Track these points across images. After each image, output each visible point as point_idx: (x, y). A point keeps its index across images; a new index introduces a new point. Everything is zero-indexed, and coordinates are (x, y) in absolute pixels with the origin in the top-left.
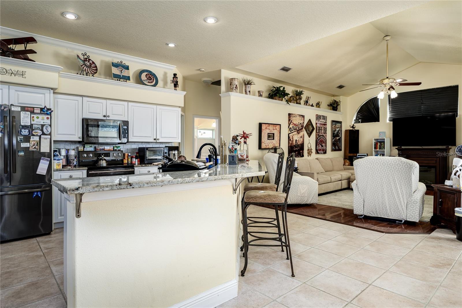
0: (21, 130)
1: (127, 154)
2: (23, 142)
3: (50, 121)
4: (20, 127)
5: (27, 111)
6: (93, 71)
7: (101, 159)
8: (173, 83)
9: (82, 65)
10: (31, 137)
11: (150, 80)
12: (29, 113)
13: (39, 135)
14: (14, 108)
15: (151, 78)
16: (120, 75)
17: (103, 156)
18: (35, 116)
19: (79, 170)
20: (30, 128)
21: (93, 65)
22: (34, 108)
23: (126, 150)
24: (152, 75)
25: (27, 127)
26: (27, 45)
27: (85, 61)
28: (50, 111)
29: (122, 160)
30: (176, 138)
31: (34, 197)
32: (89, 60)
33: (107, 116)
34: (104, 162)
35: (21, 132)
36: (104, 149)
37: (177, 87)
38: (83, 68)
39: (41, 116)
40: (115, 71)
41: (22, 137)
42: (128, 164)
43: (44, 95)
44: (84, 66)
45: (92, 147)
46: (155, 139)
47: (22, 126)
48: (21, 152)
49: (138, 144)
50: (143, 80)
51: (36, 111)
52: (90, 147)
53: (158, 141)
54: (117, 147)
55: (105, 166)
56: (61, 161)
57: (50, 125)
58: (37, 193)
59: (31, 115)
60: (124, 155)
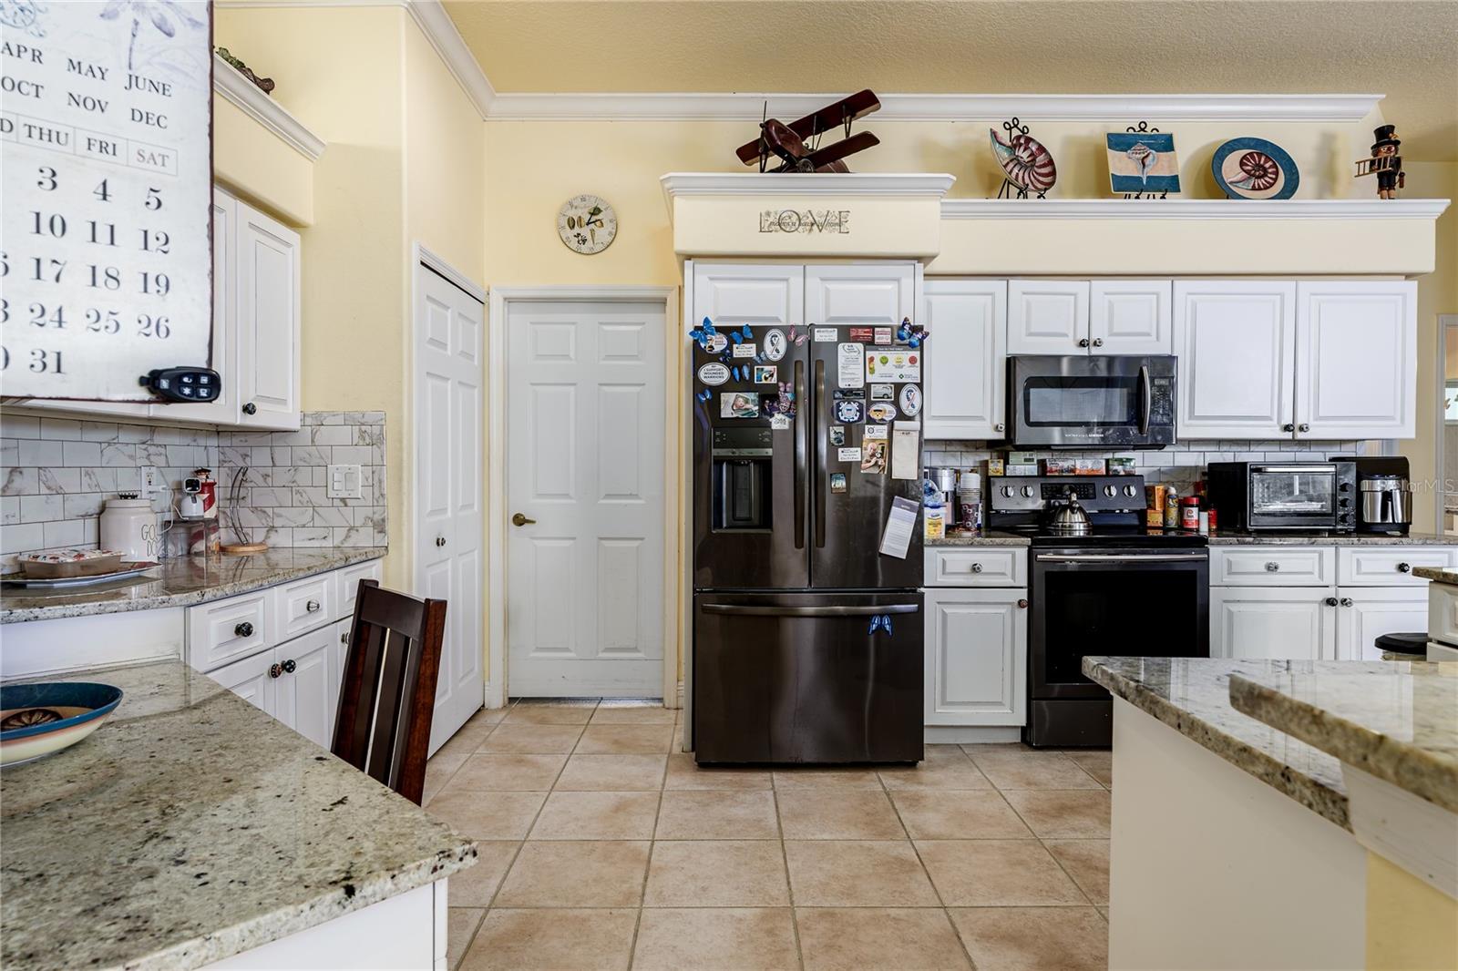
0: (838, 405)
1: (1161, 487)
2: (842, 446)
3: (919, 369)
4: (836, 396)
5: (856, 340)
6: (1041, 179)
7: (1063, 509)
8: (1371, 171)
9: (1008, 163)
10: (866, 426)
11: (1259, 177)
12: (860, 346)
13: (888, 419)
14: (822, 334)
15: (1265, 170)
16: (1139, 179)
17: (1074, 497)
18: (877, 355)
19: (1002, 545)
20: (862, 394)
21: (1041, 159)
22: (873, 327)
23: (1155, 471)
24: (1267, 156)
25: (855, 394)
26: (853, 123)
27: (1015, 146)
28: (920, 336)
29: (1142, 515)
30: (1392, 418)
31: (873, 632)
32: (1029, 140)
33: (1091, 343)
34: (1078, 517)
35: (839, 410)
36: (1073, 470)
37: (1398, 185)
38: (1010, 173)
39: (892, 356)
40: (1121, 164)
41: (841, 429)
42: (1165, 528)
43: (896, 282)
44: (1011, 165)
45: (1032, 460)
46: (1287, 428)
47: (842, 391)
48: (839, 479)
49: (1204, 449)
50: (1231, 183)
51: (879, 338)
52: (1026, 460)
53: (1300, 436)
54: (1121, 462)
55: (1082, 534)
56: (942, 511)
57: (920, 386)
58: (881, 621)
59: (867, 352)
60: (1149, 492)
